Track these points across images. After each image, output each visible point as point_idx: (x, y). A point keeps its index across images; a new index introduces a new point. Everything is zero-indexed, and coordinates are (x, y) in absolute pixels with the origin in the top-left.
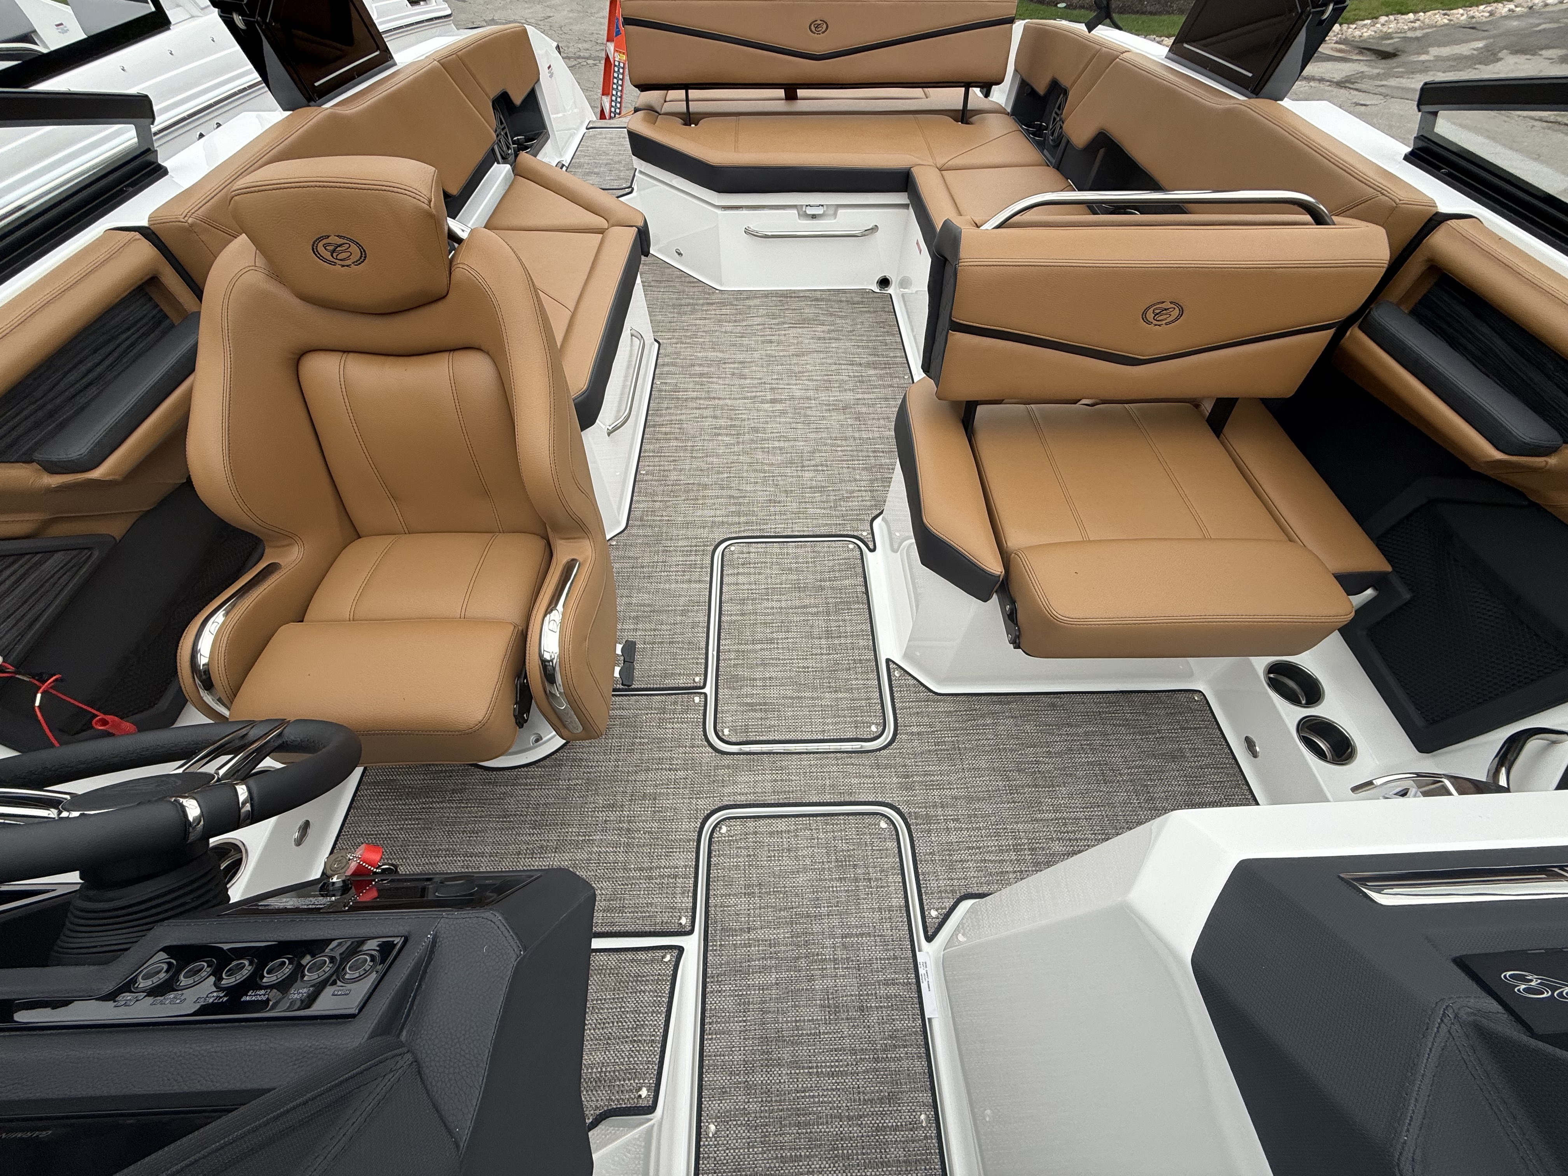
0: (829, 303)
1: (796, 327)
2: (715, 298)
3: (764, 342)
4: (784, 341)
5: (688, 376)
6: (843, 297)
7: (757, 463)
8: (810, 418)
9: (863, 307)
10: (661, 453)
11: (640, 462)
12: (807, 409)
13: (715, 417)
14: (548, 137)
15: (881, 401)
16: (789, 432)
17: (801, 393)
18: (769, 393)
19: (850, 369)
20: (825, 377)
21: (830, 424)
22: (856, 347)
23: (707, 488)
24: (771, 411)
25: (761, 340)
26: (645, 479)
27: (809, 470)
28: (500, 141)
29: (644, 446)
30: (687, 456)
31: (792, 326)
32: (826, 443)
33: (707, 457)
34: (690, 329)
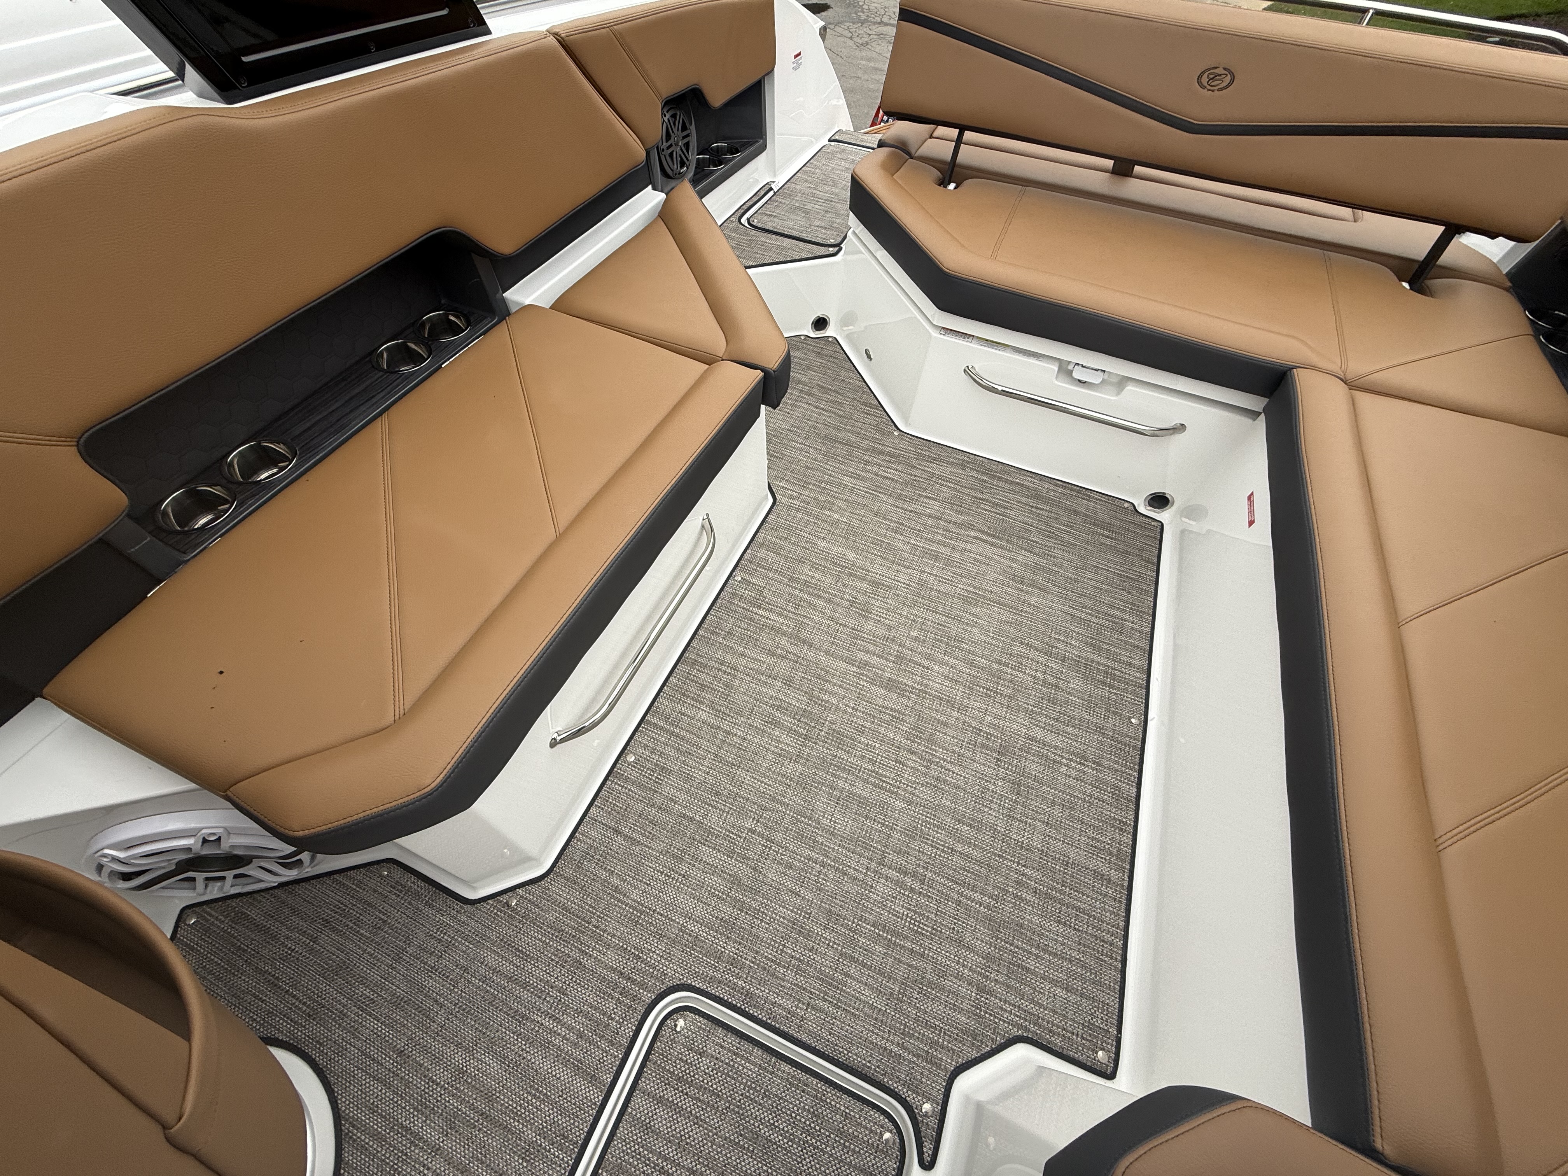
0: (1056, 510)
2: (891, 443)
3: (925, 553)
4: (958, 562)
5: (785, 580)
6: (1083, 505)
7: (810, 819)
8: (936, 751)
9: (1107, 537)
10: (676, 726)
11: (638, 734)
12: (939, 725)
13: (788, 682)
14: (763, 148)
15: (1071, 760)
16: (890, 768)
17: (943, 684)
18: (891, 665)
19: (1042, 664)
20: (995, 666)
21: (965, 777)
22: (1068, 617)
23: (707, 841)
24: (879, 707)
25: (923, 547)
26: (626, 774)
27: (887, 878)
28: (671, 155)
29: (660, 699)
30: (709, 752)
31: (981, 536)
32: (942, 823)
33: (739, 766)
34: (828, 490)
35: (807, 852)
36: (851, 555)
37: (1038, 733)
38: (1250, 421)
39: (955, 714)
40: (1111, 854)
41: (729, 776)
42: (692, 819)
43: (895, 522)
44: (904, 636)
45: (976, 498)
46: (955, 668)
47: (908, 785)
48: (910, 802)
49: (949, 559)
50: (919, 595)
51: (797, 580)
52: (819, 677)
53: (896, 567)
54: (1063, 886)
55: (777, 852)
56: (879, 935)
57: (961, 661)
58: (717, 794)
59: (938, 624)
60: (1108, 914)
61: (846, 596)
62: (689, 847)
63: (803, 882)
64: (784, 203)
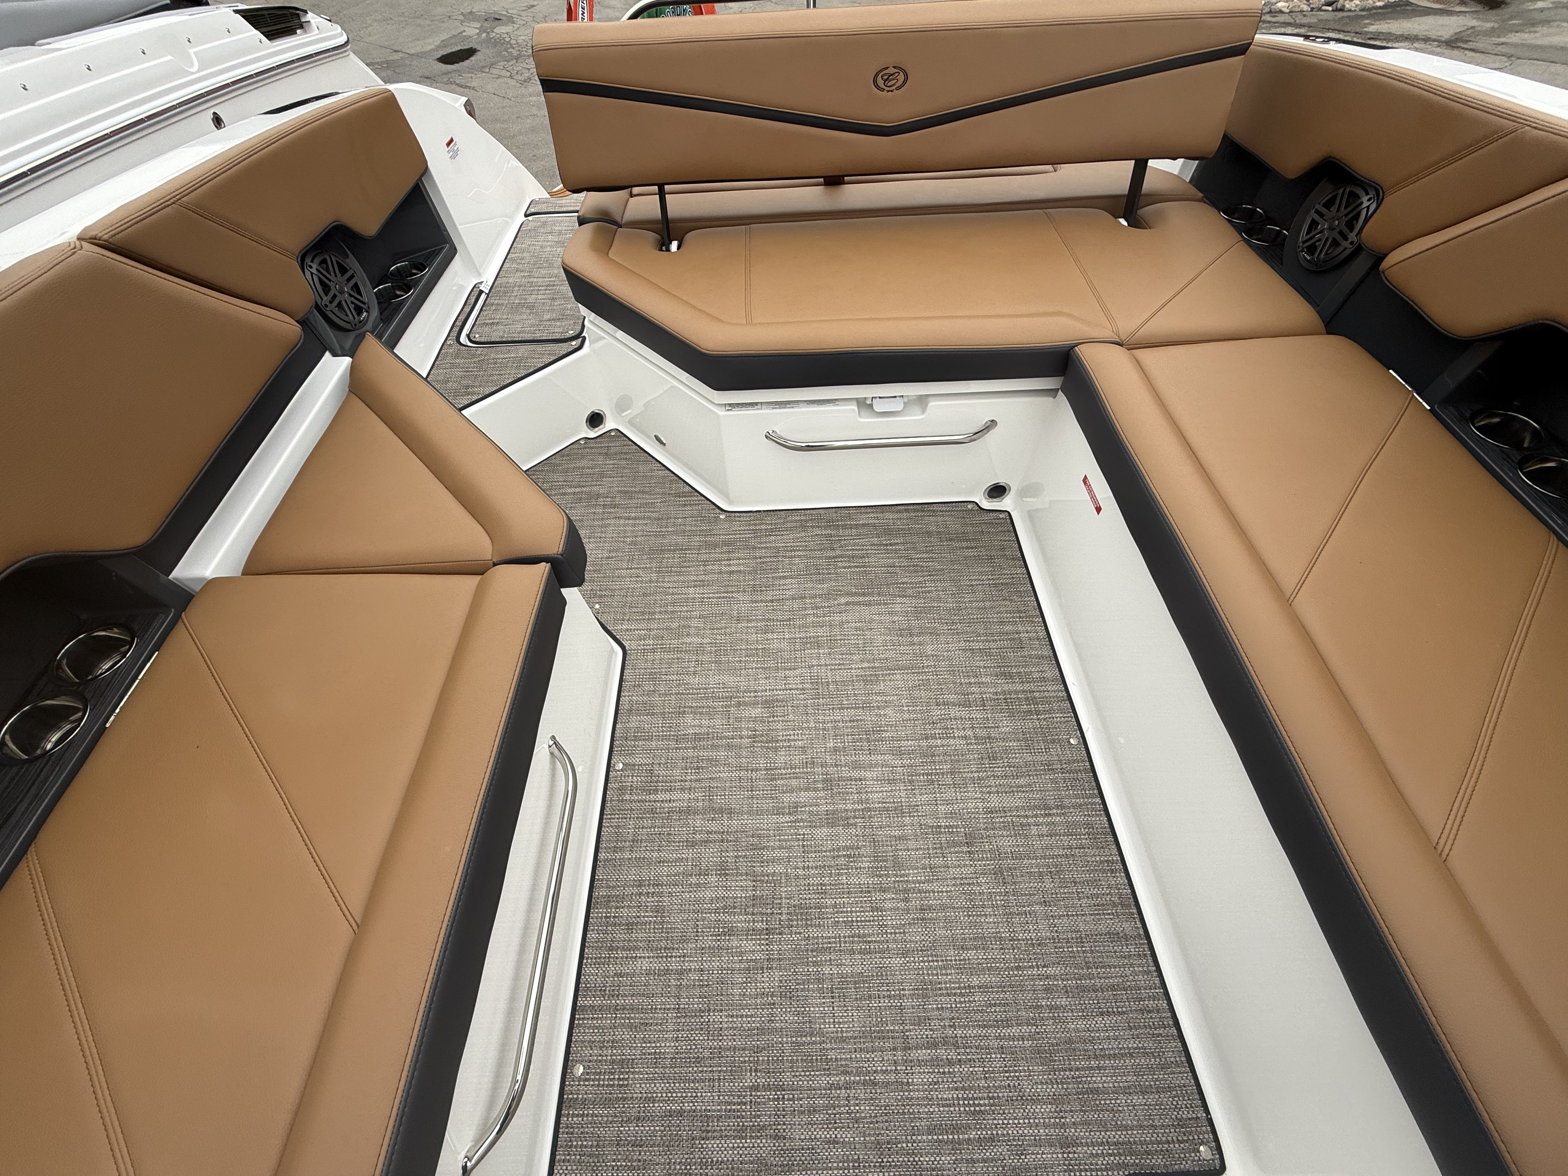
0: (908, 539)
1: (858, 603)
2: (723, 530)
3: (806, 643)
4: (841, 640)
5: (673, 744)
6: (932, 523)
7: (811, 1035)
8: (907, 875)
9: (967, 548)
10: (618, 996)
11: (576, 1030)
12: (898, 842)
13: (723, 871)
14: (454, 251)
15: (1036, 816)
16: (870, 921)
17: (882, 791)
18: (822, 794)
19: (966, 719)
20: (924, 743)
21: (947, 892)
22: (969, 654)
23: (708, 1132)
24: (830, 852)
25: (800, 638)
26: (580, 1096)
27: (920, 1063)
28: (339, 305)
29: (586, 970)
30: (669, 1009)
31: (850, 599)
32: (947, 960)
33: (709, 1010)
34: (677, 612)
35: (824, 1081)
36: (730, 680)
37: (994, 801)
38: (1051, 399)
39: (907, 820)
40: (1114, 905)
41: (702, 1029)
42: (681, 1113)
43: (761, 620)
44: (821, 752)
45: (830, 557)
46: (887, 766)
47: (895, 933)
48: (905, 954)
49: (831, 640)
50: (817, 696)
51: (685, 738)
52: (755, 848)
53: (781, 674)
54: (1088, 968)
55: (793, 1100)
56: (940, 1141)
57: (889, 754)
58: (698, 1061)
59: (850, 721)
60: (1141, 977)
61: (745, 733)
62: (692, 1153)
63: (835, 1123)
64: (502, 304)
